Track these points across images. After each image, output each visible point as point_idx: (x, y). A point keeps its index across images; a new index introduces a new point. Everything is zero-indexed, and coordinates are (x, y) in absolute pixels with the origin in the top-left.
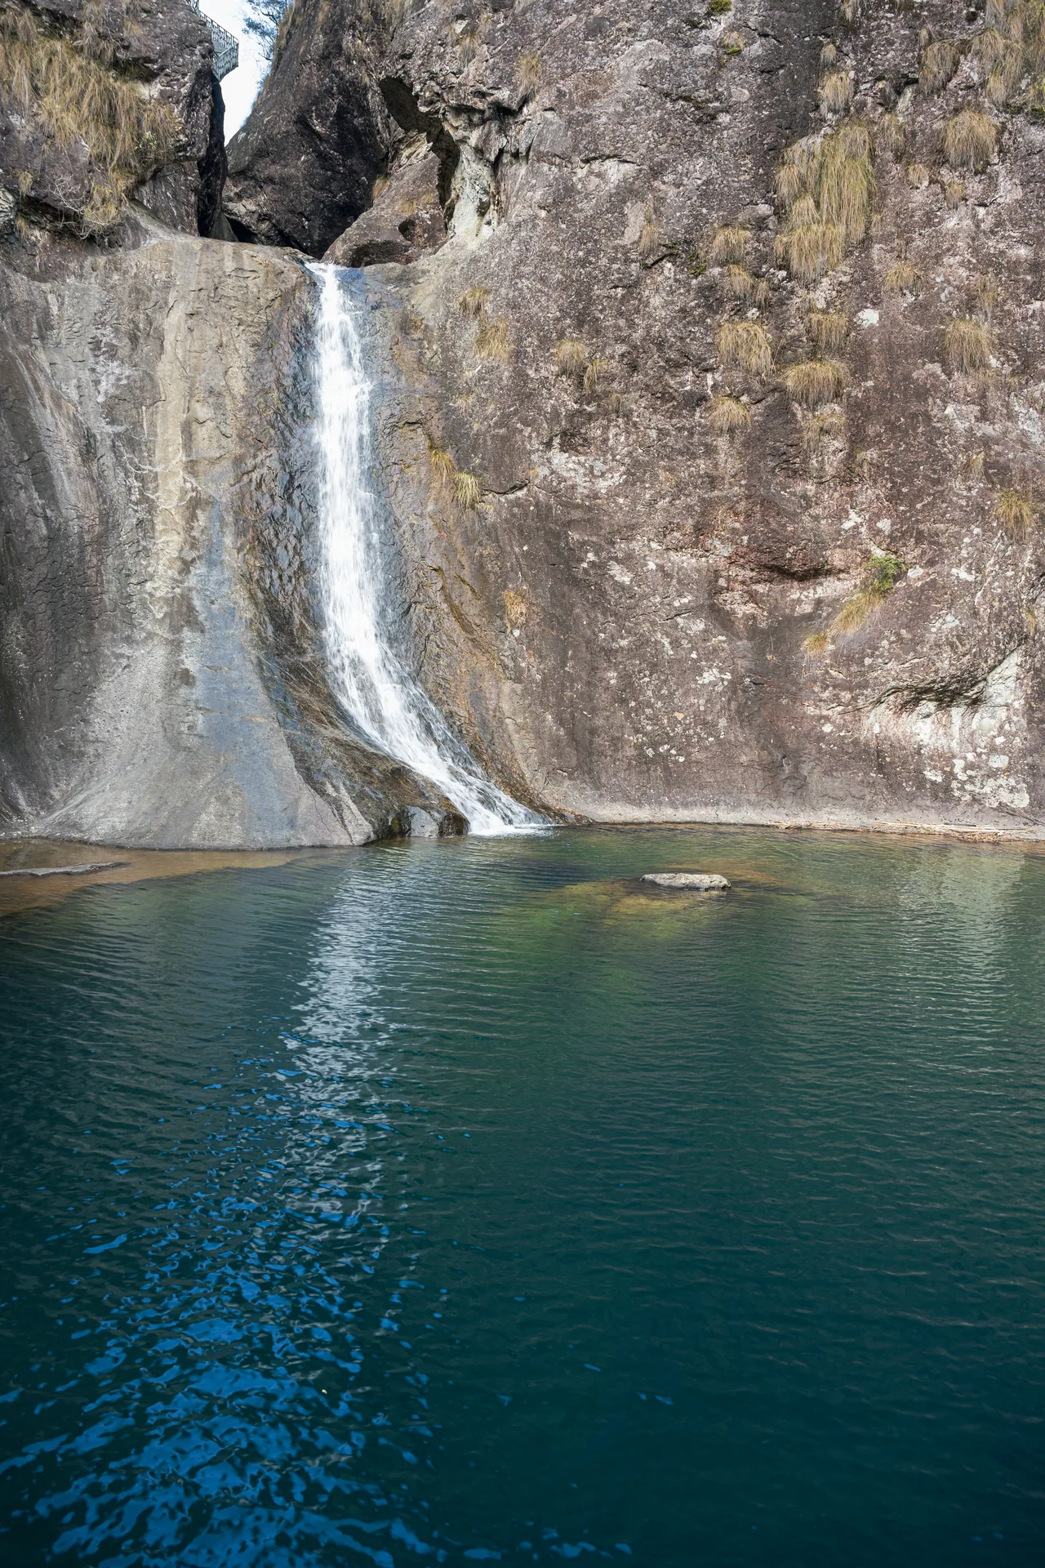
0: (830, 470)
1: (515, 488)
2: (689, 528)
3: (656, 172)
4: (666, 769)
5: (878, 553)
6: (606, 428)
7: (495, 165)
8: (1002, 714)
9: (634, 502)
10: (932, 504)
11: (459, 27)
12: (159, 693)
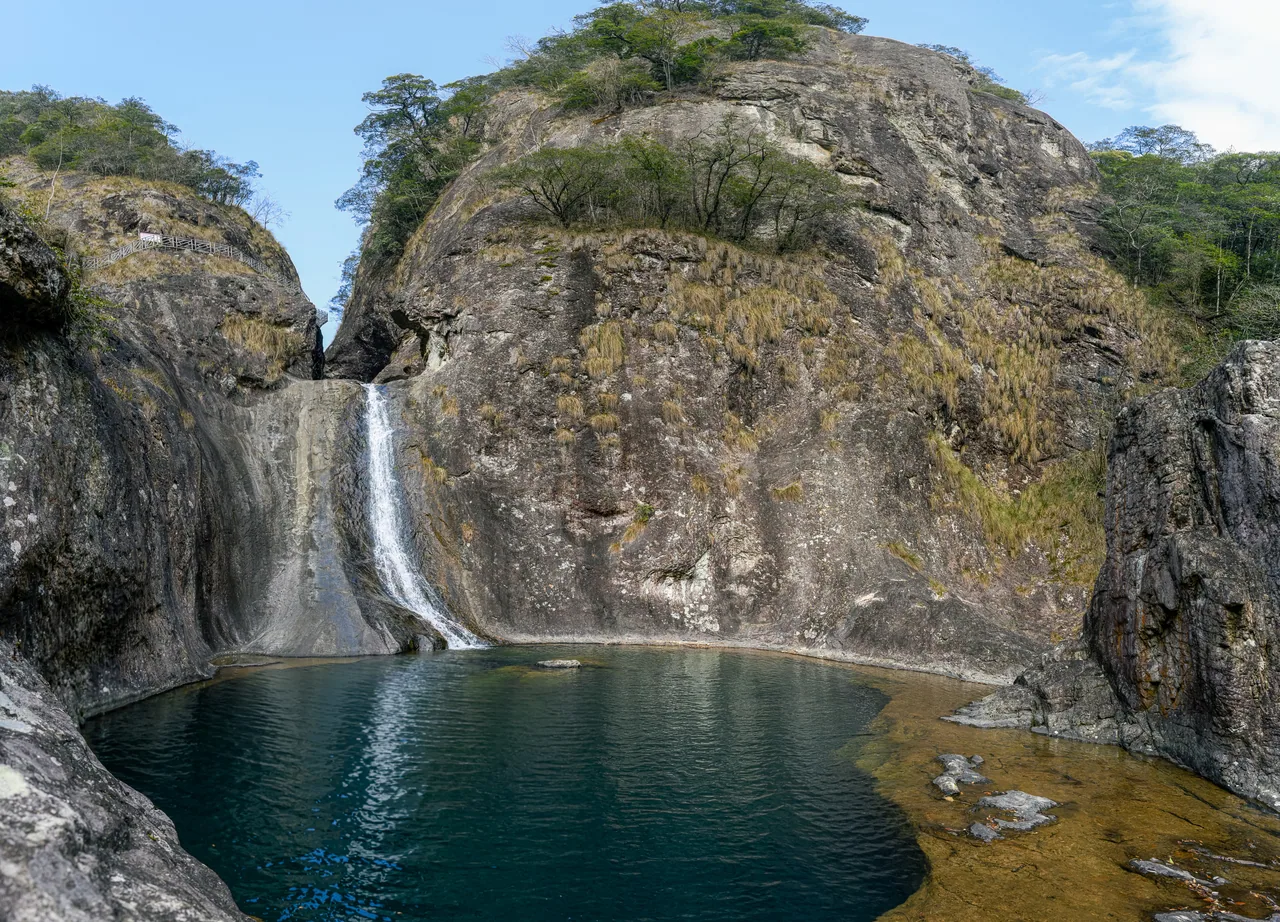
0: (615, 463)
1: (464, 473)
2: (550, 491)
3: (523, 336)
4: (546, 614)
5: (641, 503)
6: (507, 444)
7: (446, 337)
8: (703, 583)
9: (522, 479)
10: (663, 481)
11: (425, 290)
12: (298, 581)
